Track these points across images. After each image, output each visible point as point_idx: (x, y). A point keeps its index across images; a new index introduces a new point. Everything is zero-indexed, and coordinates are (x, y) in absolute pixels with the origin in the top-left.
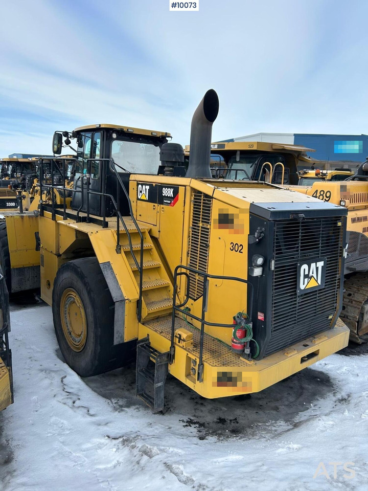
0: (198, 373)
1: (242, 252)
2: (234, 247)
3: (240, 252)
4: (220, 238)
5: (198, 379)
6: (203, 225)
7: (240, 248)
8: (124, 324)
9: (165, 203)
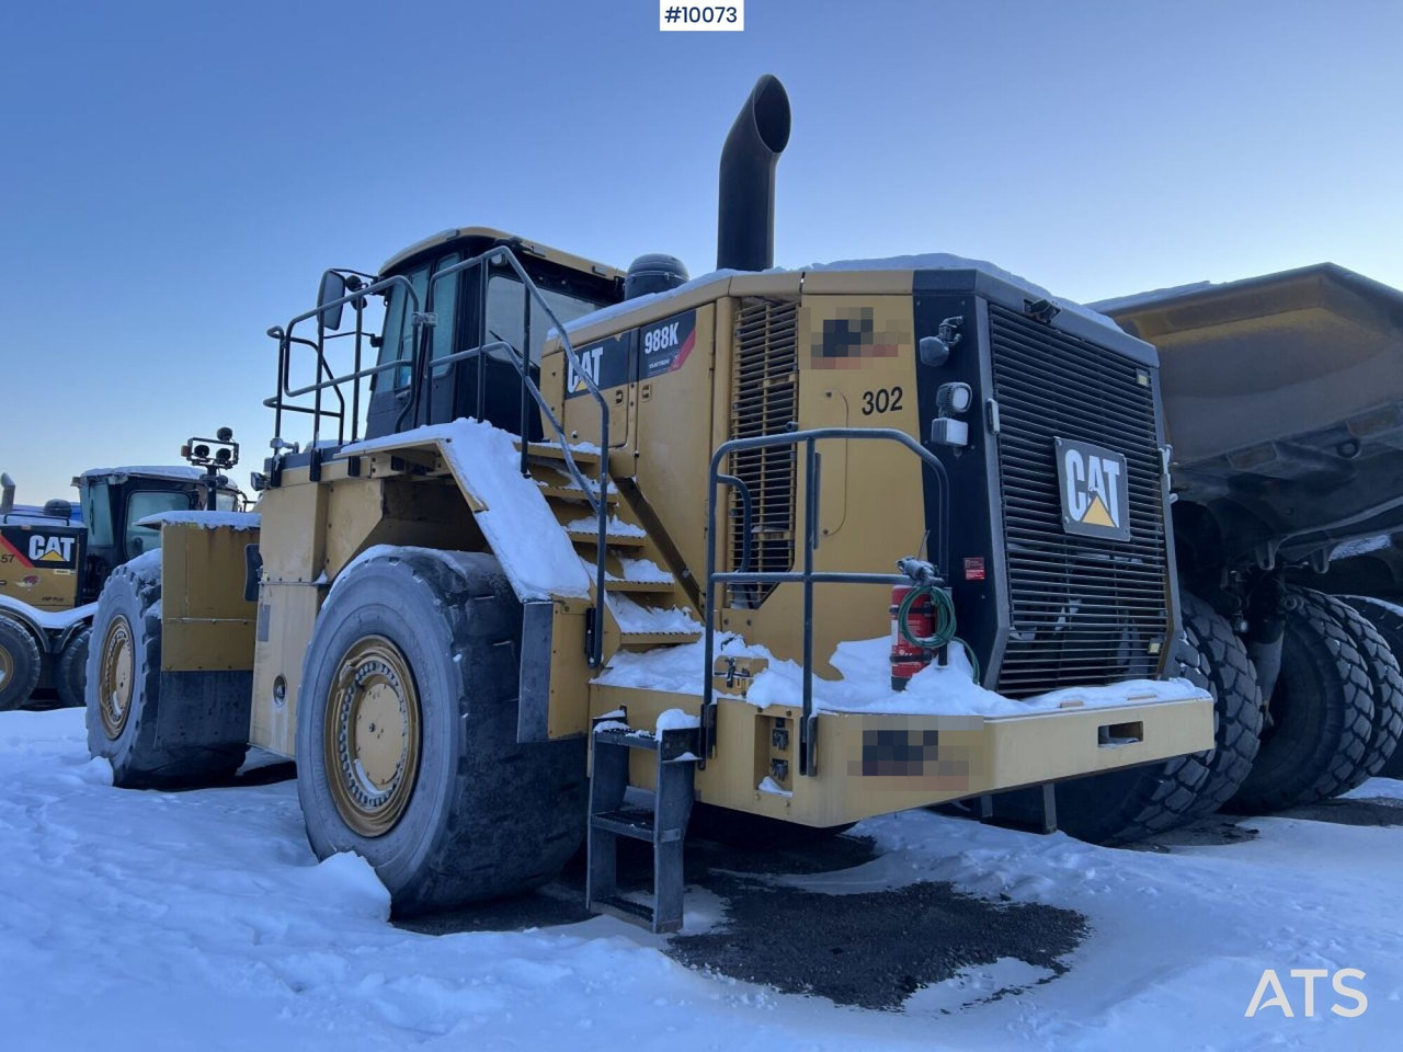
0: (803, 747)
1: (900, 408)
2: (874, 402)
3: (893, 408)
4: (829, 395)
5: (803, 770)
6: (773, 381)
7: (892, 399)
8: (548, 679)
9: (653, 369)
